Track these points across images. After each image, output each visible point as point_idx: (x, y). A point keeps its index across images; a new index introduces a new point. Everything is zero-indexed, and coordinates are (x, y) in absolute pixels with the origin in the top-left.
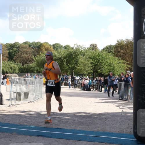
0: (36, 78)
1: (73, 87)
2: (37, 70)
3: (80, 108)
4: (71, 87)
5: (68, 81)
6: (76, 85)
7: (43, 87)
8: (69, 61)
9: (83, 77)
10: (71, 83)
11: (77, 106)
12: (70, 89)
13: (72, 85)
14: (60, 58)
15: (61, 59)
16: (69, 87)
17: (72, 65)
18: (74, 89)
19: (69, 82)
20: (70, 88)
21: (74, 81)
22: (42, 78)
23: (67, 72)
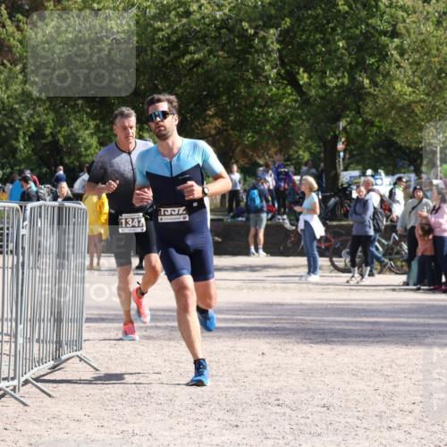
0: (26, 197)
1: (340, 262)
2: (40, 128)
3: (402, 436)
4: (323, 262)
5: (295, 217)
6: (363, 241)
7: (91, 268)
8: (302, 46)
9: (418, 172)
10: (319, 230)
11: (379, 416)
12: (314, 278)
13: (329, 250)
14: (224, 24)
15: (231, 30)
16: (303, 260)
17: (332, 82)
18: (347, 276)
19: (301, 225)
20: (312, 268)
21: (346, 216)
22: (78, 197)
23: (284, 136)
